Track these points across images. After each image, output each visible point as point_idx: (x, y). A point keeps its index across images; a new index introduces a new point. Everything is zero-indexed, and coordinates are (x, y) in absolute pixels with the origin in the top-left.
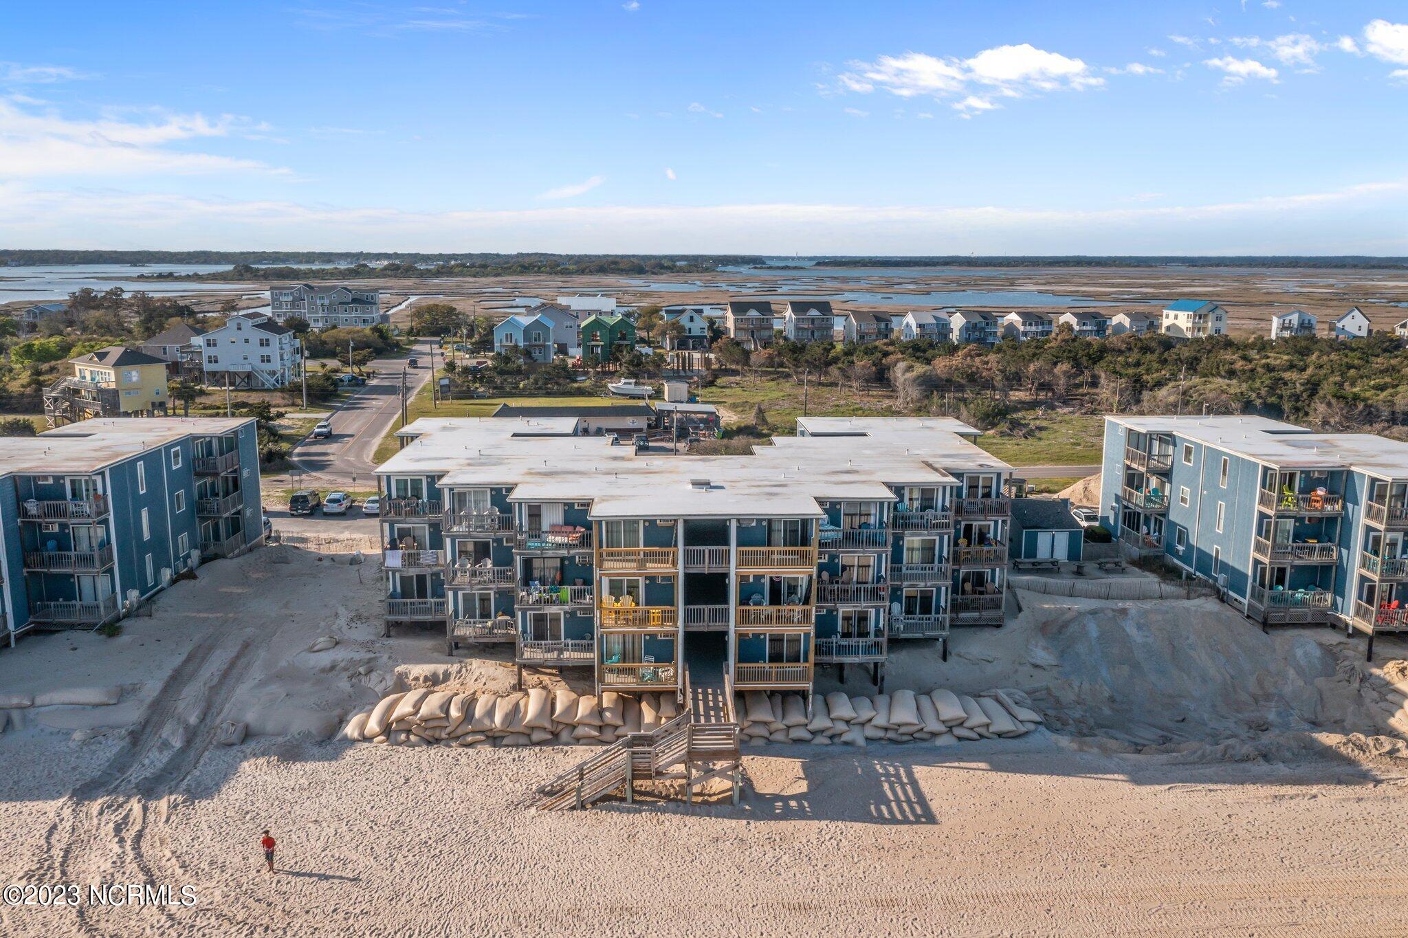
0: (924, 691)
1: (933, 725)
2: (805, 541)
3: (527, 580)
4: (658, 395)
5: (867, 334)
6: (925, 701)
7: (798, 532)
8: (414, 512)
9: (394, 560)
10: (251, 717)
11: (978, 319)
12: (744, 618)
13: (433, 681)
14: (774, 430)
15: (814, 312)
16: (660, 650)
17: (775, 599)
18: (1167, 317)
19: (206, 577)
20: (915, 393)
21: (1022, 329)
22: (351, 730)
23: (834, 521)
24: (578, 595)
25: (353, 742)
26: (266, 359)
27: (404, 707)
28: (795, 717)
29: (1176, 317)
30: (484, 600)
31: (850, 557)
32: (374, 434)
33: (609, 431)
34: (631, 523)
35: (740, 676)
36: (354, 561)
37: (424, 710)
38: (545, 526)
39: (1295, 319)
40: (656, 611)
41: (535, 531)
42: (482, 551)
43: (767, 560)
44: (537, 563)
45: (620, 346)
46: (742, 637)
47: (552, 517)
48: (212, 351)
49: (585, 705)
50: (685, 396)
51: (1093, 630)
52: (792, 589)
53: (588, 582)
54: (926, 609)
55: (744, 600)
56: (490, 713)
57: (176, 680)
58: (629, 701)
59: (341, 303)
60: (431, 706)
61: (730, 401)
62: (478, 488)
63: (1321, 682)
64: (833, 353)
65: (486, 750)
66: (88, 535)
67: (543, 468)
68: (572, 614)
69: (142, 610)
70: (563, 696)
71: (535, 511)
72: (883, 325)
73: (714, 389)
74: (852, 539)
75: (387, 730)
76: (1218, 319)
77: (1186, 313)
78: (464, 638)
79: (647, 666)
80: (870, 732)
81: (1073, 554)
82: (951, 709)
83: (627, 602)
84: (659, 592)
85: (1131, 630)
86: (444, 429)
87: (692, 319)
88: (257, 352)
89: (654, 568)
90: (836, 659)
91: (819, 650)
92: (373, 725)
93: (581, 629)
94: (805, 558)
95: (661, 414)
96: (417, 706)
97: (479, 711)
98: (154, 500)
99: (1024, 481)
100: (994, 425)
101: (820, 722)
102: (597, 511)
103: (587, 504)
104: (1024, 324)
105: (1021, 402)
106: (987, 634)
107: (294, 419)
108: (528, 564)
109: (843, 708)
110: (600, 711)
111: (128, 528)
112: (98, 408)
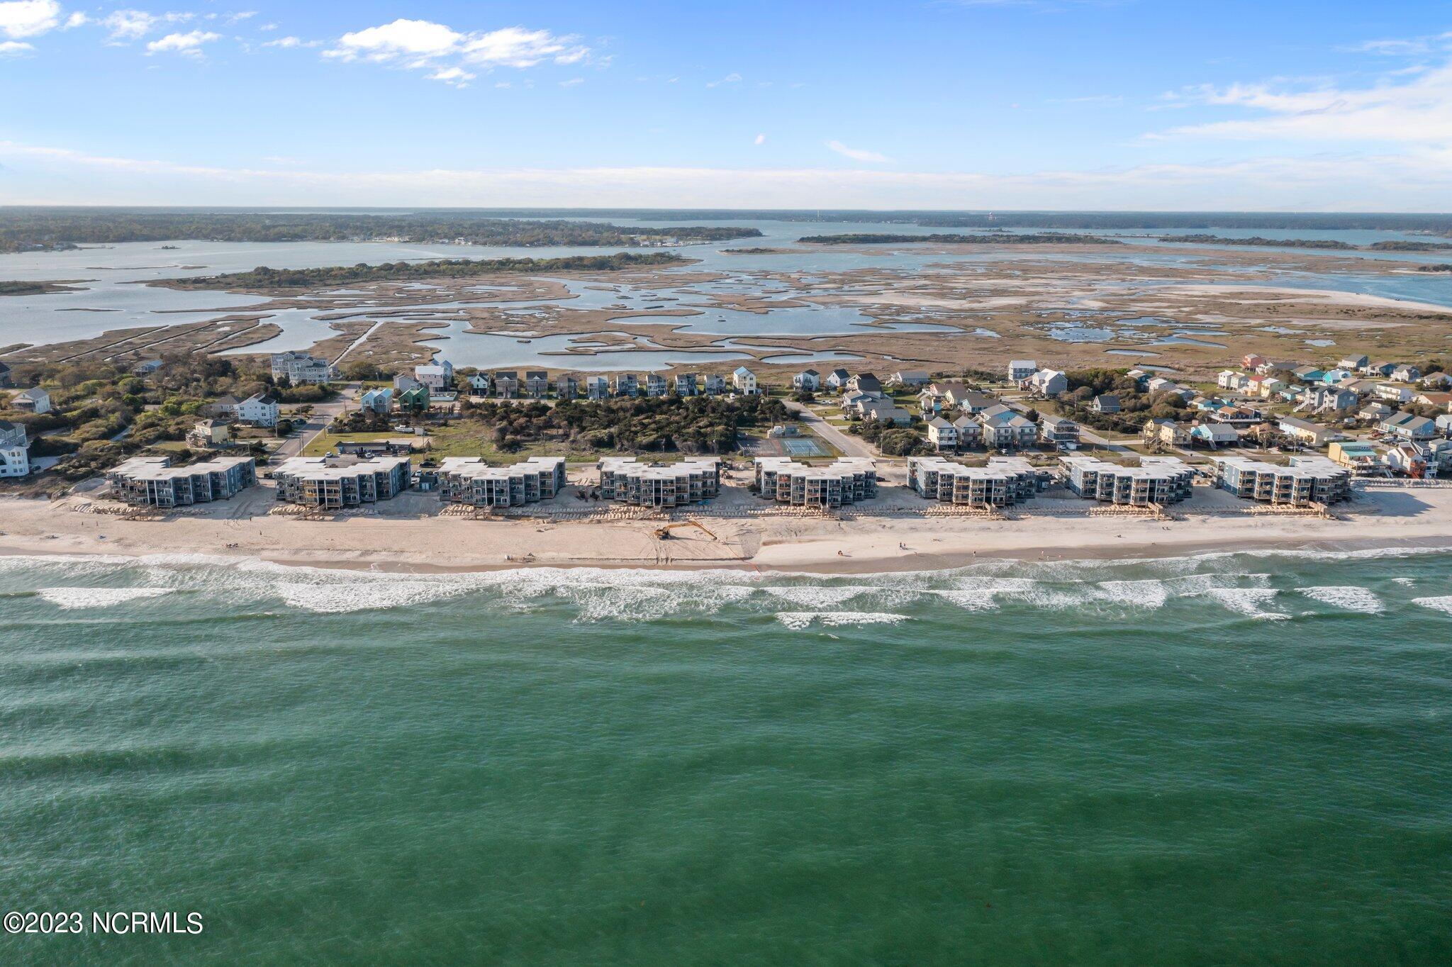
3: (298, 490)
4: (414, 431)
7: (337, 482)
9: (278, 487)
12: (328, 496)
13: (281, 507)
15: (537, 378)
17: (334, 493)
19: (244, 490)
22: (270, 512)
25: (270, 515)
26: (264, 415)
27: (278, 509)
28: (336, 511)
30: (291, 494)
34: (309, 480)
35: (327, 505)
37: (281, 510)
40: (315, 494)
41: (299, 482)
43: (332, 486)
48: (242, 412)
52: (338, 490)
53: (305, 490)
55: (328, 493)
56: (289, 510)
57: (240, 506)
58: (308, 508)
59: (308, 367)
61: (440, 435)
62: (289, 475)
65: (287, 515)
66: (222, 483)
69: (233, 496)
70: (299, 508)
71: (298, 479)
75: (274, 513)
78: (288, 501)
79: (312, 503)
80: (347, 513)
81: (430, 488)
83: (310, 493)
87: (478, 380)
88: (260, 412)
89: (313, 488)
90: (344, 503)
94: (339, 486)
95: (390, 445)
97: (287, 510)
98: (234, 476)
101: (341, 512)
102: (305, 479)
107: (270, 443)
108: (298, 487)
109: (345, 510)
110: (303, 510)
111: (230, 481)
112: (205, 441)
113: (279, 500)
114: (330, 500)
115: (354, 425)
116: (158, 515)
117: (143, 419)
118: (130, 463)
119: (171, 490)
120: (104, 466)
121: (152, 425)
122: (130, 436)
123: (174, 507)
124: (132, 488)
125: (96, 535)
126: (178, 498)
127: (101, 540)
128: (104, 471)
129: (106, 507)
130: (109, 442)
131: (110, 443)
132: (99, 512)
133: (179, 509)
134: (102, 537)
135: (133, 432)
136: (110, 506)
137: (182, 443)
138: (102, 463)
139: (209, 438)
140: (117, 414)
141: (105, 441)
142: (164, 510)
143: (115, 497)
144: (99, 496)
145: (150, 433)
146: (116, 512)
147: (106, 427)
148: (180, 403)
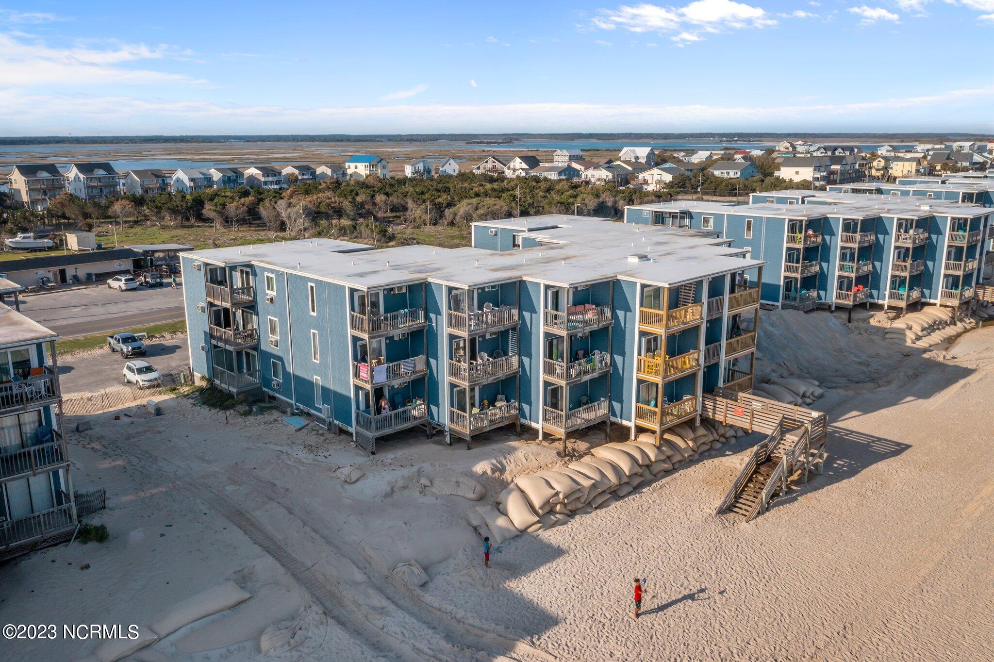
4: (57, 246)
5: (150, 188)
11: (230, 174)
15: (101, 172)
18: (349, 167)
21: (260, 179)
29: (356, 167)
39: (421, 166)
50: (93, 244)
72: (160, 181)
76: (384, 167)
77: (364, 164)
95: (146, 255)
104: (264, 176)
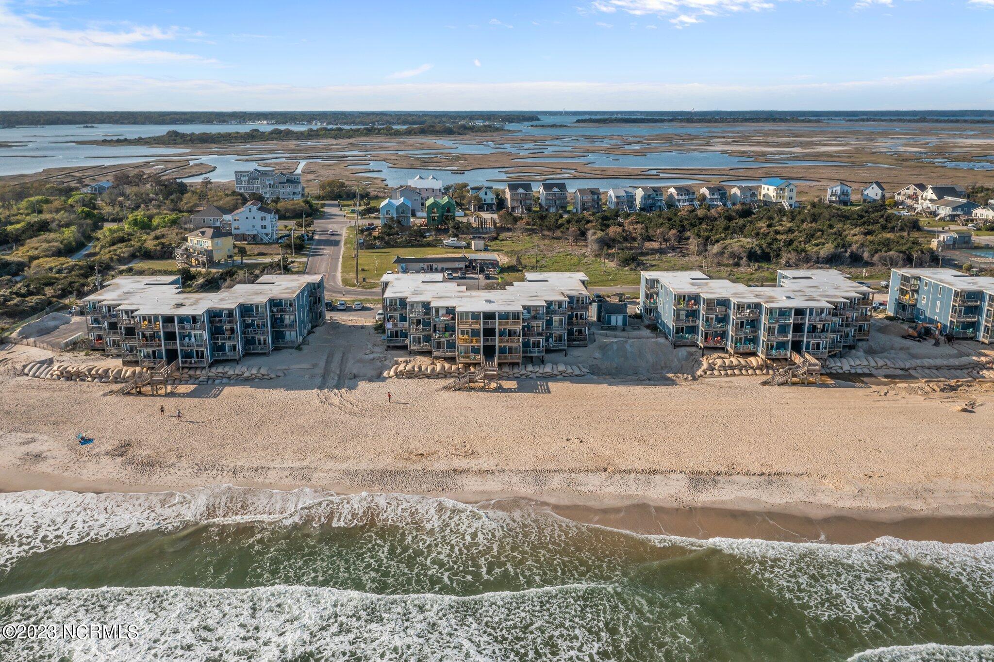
0: (555, 363)
1: (556, 372)
2: (519, 318)
3: (435, 331)
4: (468, 246)
5: (586, 202)
6: (555, 366)
7: (516, 316)
8: (395, 310)
9: (389, 326)
10: (355, 371)
11: (652, 192)
12: (500, 341)
13: (407, 362)
14: (525, 267)
15: (556, 190)
16: (476, 351)
17: (510, 336)
18: (763, 189)
20: (595, 247)
21: (676, 197)
22: (385, 374)
23: (529, 312)
24: (451, 335)
25: (387, 378)
26: (264, 227)
27: (401, 368)
28: (516, 371)
29: (768, 189)
30: (419, 338)
31: (534, 323)
32: (335, 270)
33: (447, 269)
34: (467, 313)
35: (499, 359)
36: (363, 327)
37: (407, 368)
38: (440, 314)
39: (838, 189)
40: (474, 339)
41: (437, 316)
42: (419, 322)
43: (507, 324)
44: (438, 326)
45: (447, 216)
46: (500, 346)
47: (442, 312)
48: (237, 224)
49: (454, 368)
50: (482, 248)
51: (615, 347)
52: (515, 333)
53: (454, 331)
54: (560, 340)
55: (500, 336)
56: (427, 369)
57: (328, 363)
58: (467, 366)
60: (409, 367)
61: (506, 249)
62: (418, 303)
63: (683, 362)
64: (560, 221)
65: (426, 380)
66: (288, 319)
67: (437, 295)
68: (448, 341)
69: (304, 343)
70: (447, 366)
71: (437, 310)
72: (596, 197)
73: (497, 242)
74: (534, 318)
75: (396, 374)
76: (791, 190)
77: (773, 187)
78: (414, 350)
79: (472, 356)
80: (538, 375)
81: (624, 323)
82: (562, 368)
83: (466, 336)
84: (475, 333)
85: (628, 347)
86: (397, 279)
87: (486, 194)
88: (259, 224)
89: (474, 326)
90: (529, 355)
91: (523, 352)
92: (392, 373)
93: (452, 346)
94: (518, 323)
95: (471, 261)
96: (405, 367)
97: (423, 369)
99: (623, 294)
100: (629, 265)
101: (523, 372)
102: (458, 310)
103: (453, 308)
104: (678, 195)
105: (653, 249)
106: (581, 349)
108: (435, 326)
109: (530, 368)
110: (458, 369)
111: (299, 314)
112: (203, 259)
113: (389, 348)
114: (502, 350)
115: (387, 238)
116: (181, 381)
117: (107, 234)
118: (118, 286)
119: (206, 335)
120: (65, 293)
121: (122, 240)
122: (95, 254)
123: (211, 366)
124: (130, 331)
125: (71, 434)
126: (217, 348)
127: (85, 448)
128: (67, 301)
129: (83, 368)
130: (69, 260)
131: (71, 261)
132: (70, 376)
133: (220, 369)
134: (85, 441)
135: (97, 250)
136: (91, 364)
137: (170, 261)
138: (63, 290)
139: (209, 253)
140: (73, 228)
141: (62, 259)
142: (192, 372)
143: (97, 347)
144: (67, 345)
145: (123, 250)
146: (103, 376)
147: (61, 242)
148: (150, 218)
